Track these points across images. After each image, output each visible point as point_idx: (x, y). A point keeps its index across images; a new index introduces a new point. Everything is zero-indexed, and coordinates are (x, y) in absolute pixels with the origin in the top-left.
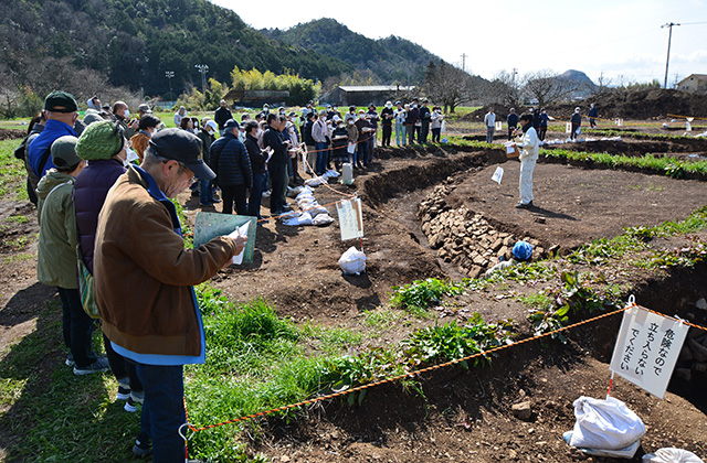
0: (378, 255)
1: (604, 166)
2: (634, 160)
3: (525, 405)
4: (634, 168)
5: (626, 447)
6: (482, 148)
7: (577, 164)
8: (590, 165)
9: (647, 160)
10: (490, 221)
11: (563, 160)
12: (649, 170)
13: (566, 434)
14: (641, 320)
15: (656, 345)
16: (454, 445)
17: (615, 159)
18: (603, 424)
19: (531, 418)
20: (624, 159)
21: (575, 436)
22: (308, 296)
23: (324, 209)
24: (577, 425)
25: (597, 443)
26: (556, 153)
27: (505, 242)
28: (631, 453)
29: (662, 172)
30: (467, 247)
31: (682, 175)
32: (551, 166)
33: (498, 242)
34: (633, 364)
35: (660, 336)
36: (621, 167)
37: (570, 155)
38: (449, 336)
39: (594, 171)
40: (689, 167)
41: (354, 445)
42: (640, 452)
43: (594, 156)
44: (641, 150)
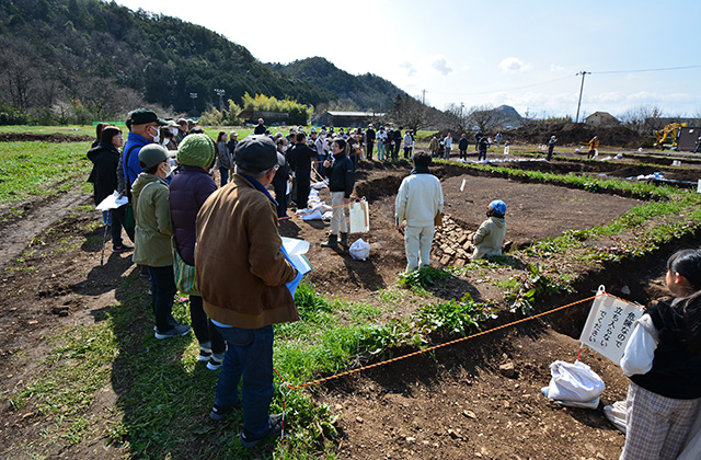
0: (376, 245)
1: (536, 181)
2: (559, 177)
3: (509, 366)
4: (560, 184)
5: (592, 400)
6: (442, 164)
7: (516, 178)
8: (526, 180)
9: (570, 177)
10: (456, 221)
11: (505, 175)
12: (572, 185)
13: (543, 389)
14: (609, 305)
15: (620, 324)
16: (461, 396)
17: (546, 176)
18: (575, 383)
19: (515, 376)
20: (552, 176)
21: (552, 390)
22: (328, 277)
23: (329, 207)
24: (552, 382)
25: (570, 397)
26: (500, 170)
27: (469, 237)
28: (595, 405)
29: (581, 187)
30: (439, 240)
31: (597, 190)
32: (497, 179)
33: (464, 237)
34: (600, 337)
35: (623, 317)
36: (551, 182)
37: (510, 171)
38: (450, 311)
39: (530, 185)
40: (603, 184)
41: (388, 396)
42: (601, 405)
43: (529, 173)
44: (564, 170)
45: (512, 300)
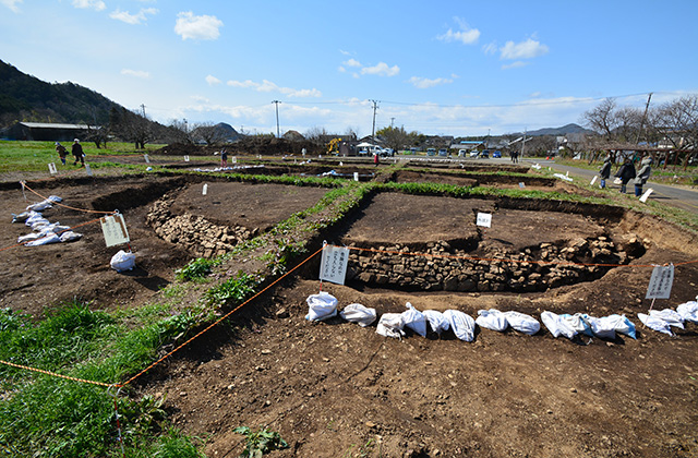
0: (138, 254)
1: (263, 182)
2: (278, 178)
3: (282, 310)
4: (279, 182)
5: (333, 312)
6: (181, 174)
7: (247, 181)
8: (255, 182)
9: (284, 177)
10: (209, 221)
11: (239, 180)
12: (287, 183)
13: (306, 317)
14: (330, 251)
15: (338, 261)
16: (256, 343)
17: (268, 178)
18: (323, 304)
19: (288, 316)
20: (273, 178)
21: (311, 315)
23: (68, 227)
24: (310, 310)
25: (322, 314)
26: (234, 176)
27: (225, 231)
28: (335, 313)
29: (293, 184)
30: (198, 238)
31: (304, 184)
32: (232, 183)
33: (220, 232)
34: (330, 272)
35: (339, 256)
36: (272, 181)
37: (242, 176)
38: (232, 286)
39: (259, 185)
40: (306, 180)
41: (200, 367)
42: (338, 312)
43: (256, 176)
44: (279, 173)
45: (272, 267)
